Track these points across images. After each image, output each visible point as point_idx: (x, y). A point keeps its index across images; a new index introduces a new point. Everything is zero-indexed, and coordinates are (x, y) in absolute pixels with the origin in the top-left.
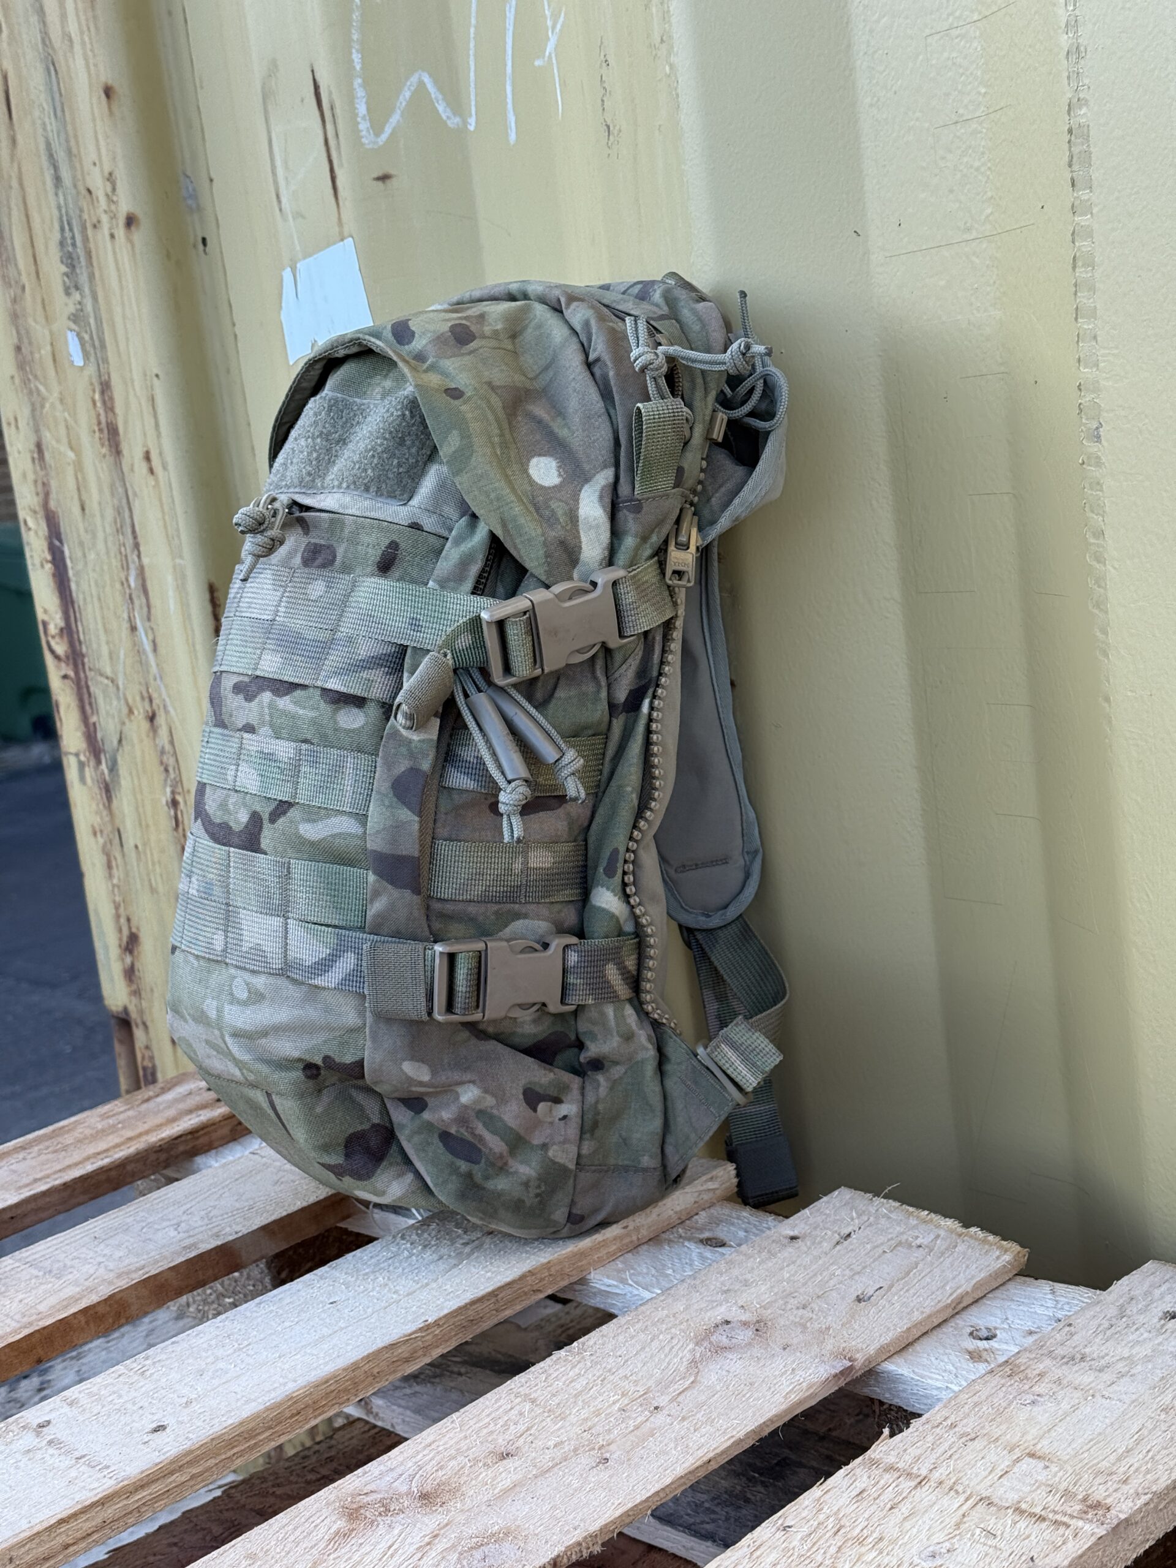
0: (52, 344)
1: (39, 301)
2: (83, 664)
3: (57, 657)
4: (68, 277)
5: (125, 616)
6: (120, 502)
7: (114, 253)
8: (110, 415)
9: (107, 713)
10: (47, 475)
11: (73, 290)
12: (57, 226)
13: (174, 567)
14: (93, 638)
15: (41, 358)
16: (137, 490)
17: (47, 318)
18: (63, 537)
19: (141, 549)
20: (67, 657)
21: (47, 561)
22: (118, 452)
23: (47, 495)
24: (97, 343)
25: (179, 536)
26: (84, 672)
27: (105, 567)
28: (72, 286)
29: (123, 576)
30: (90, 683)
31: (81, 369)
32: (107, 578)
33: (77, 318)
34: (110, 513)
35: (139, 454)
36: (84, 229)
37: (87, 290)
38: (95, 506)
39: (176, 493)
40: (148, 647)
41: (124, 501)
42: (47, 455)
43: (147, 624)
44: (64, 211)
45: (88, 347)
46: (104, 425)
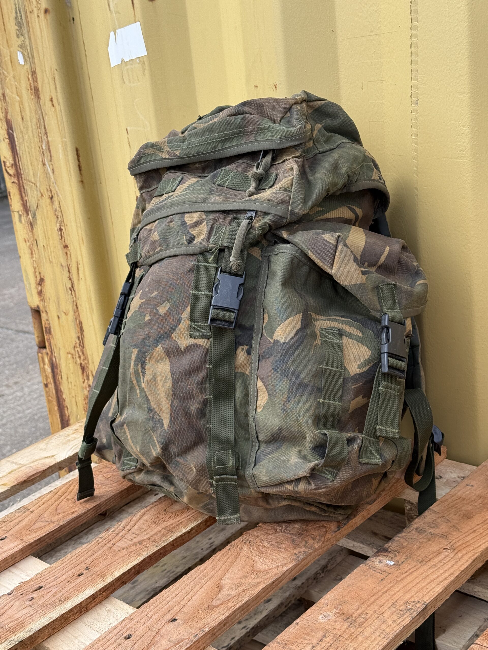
0: (10, 56)
1: (5, 40)
2: (22, 178)
3: (10, 175)
4: (18, 31)
5: (41, 159)
6: (39, 117)
7: (39, 22)
8: (36, 84)
9: (32, 196)
10: (7, 105)
11: (20, 36)
12: (14, 11)
13: (62, 142)
14: (26, 168)
15: (5, 61)
16: (47, 112)
17: (8, 46)
18: (14, 129)
19: (48, 134)
20: (15, 175)
21: (6, 138)
22: (39, 98)
23: (7, 113)
24: (30, 56)
25: (64, 131)
26: (22, 180)
27: (32, 141)
28: (20, 33)
29: (40, 145)
30: (24, 185)
31: (23, 66)
32: (33, 145)
33: (21, 46)
34: (34, 121)
35: (48, 99)
36: (26, 13)
37: (26, 36)
38: (28, 118)
39: (63, 113)
40: (50, 171)
41: (41, 116)
42: (7, 98)
43: (50, 163)
44: (17, 6)
45: (26, 58)
46: (33, 87)
